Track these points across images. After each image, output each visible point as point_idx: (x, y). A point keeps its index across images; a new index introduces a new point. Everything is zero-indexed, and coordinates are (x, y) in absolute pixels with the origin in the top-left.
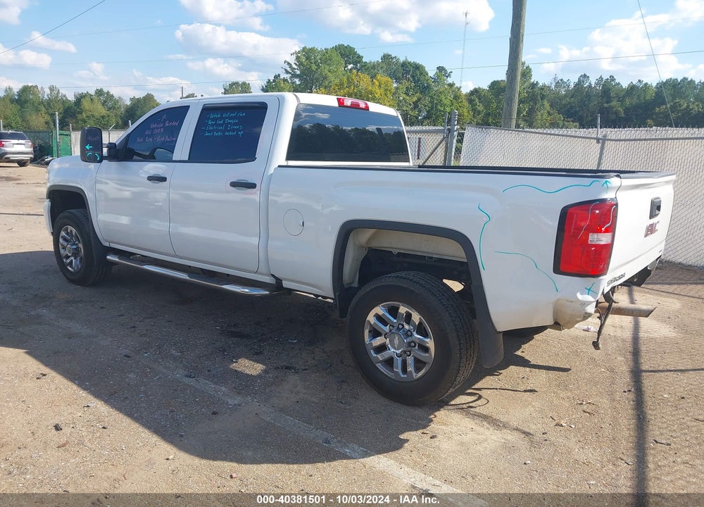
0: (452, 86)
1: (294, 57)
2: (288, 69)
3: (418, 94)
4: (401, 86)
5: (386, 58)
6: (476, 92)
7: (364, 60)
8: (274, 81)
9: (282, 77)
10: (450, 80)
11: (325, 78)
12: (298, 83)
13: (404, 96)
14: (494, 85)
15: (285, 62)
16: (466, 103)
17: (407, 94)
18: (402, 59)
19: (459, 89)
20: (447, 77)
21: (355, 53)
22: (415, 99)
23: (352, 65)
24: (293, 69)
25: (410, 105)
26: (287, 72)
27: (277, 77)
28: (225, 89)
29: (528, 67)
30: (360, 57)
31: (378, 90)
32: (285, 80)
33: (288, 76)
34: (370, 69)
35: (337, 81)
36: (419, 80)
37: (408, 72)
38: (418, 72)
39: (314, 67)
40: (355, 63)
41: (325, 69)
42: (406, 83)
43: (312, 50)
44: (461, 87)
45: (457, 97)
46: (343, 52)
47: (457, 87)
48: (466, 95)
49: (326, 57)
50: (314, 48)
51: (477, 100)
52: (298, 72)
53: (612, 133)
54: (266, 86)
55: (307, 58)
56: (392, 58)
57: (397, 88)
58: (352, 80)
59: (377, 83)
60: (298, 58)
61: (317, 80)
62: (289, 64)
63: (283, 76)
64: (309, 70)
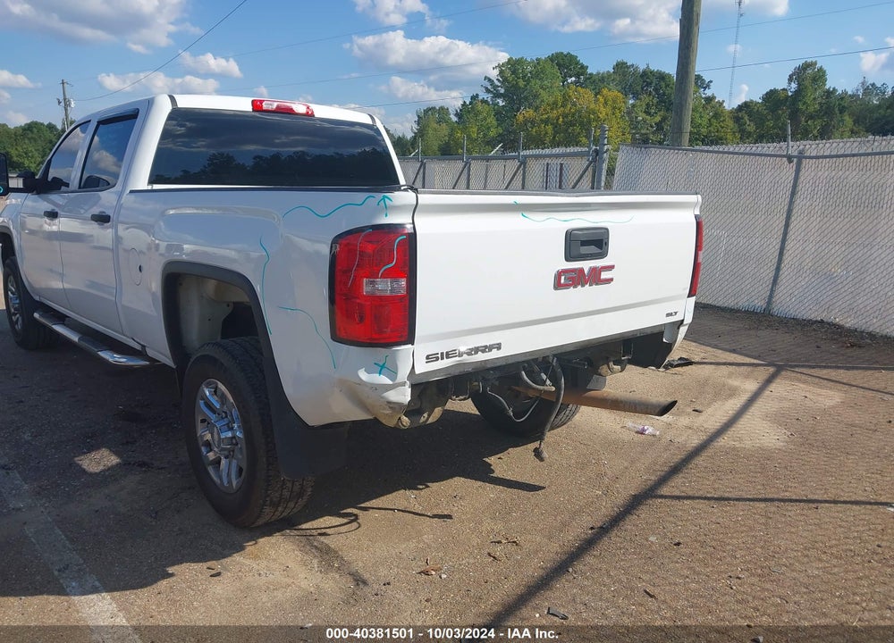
0: (711, 100)
1: (496, 72)
2: (489, 87)
3: (662, 112)
4: (638, 103)
5: (621, 67)
6: (746, 107)
7: (589, 71)
8: (471, 103)
9: (480, 98)
10: (709, 93)
11: (536, 96)
12: (501, 104)
13: (644, 115)
14: (771, 96)
15: (486, 78)
16: (730, 123)
17: (647, 113)
18: (642, 67)
19: (721, 104)
20: (705, 88)
21: (577, 63)
22: (658, 119)
23: (573, 79)
24: (495, 87)
25: (652, 126)
26: (488, 91)
27: (474, 98)
28: (418, 116)
29: (821, 69)
30: (584, 68)
31: (602, 109)
32: (484, 101)
33: (488, 97)
34: (596, 83)
35: (551, 100)
36: (664, 94)
37: (649, 84)
38: (663, 84)
39: (521, 83)
40: (578, 76)
41: (536, 84)
42: (645, 99)
43: (520, 62)
44: (723, 101)
45: (716, 116)
46: (561, 62)
47: (719, 102)
48: (731, 112)
49: (539, 68)
50: (522, 58)
51: (746, 118)
52: (502, 91)
53: (811, 147)
54: (461, 110)
55: (513, 72)
56: (628, 67)
57: (633, 106)
58: (569, 96)
59: (601, 99)
60: (501, 72)
61: (526, 98)
62: (490, 80)
63: (483, 95)
64: (516, 86)
